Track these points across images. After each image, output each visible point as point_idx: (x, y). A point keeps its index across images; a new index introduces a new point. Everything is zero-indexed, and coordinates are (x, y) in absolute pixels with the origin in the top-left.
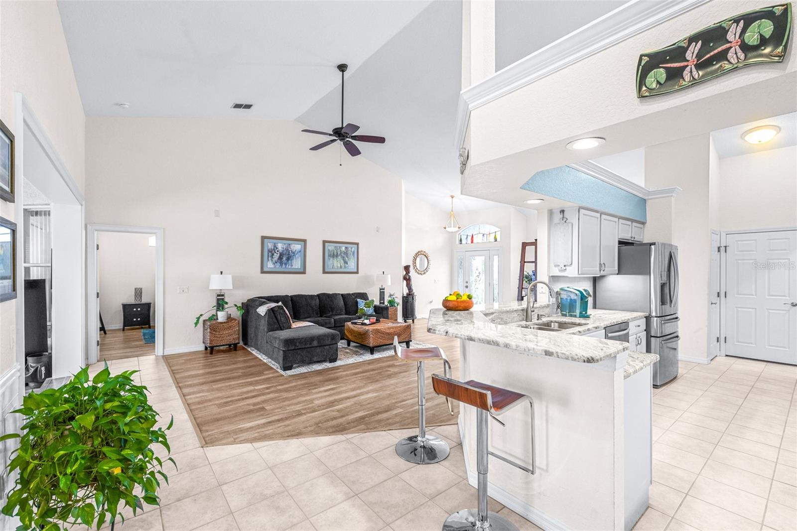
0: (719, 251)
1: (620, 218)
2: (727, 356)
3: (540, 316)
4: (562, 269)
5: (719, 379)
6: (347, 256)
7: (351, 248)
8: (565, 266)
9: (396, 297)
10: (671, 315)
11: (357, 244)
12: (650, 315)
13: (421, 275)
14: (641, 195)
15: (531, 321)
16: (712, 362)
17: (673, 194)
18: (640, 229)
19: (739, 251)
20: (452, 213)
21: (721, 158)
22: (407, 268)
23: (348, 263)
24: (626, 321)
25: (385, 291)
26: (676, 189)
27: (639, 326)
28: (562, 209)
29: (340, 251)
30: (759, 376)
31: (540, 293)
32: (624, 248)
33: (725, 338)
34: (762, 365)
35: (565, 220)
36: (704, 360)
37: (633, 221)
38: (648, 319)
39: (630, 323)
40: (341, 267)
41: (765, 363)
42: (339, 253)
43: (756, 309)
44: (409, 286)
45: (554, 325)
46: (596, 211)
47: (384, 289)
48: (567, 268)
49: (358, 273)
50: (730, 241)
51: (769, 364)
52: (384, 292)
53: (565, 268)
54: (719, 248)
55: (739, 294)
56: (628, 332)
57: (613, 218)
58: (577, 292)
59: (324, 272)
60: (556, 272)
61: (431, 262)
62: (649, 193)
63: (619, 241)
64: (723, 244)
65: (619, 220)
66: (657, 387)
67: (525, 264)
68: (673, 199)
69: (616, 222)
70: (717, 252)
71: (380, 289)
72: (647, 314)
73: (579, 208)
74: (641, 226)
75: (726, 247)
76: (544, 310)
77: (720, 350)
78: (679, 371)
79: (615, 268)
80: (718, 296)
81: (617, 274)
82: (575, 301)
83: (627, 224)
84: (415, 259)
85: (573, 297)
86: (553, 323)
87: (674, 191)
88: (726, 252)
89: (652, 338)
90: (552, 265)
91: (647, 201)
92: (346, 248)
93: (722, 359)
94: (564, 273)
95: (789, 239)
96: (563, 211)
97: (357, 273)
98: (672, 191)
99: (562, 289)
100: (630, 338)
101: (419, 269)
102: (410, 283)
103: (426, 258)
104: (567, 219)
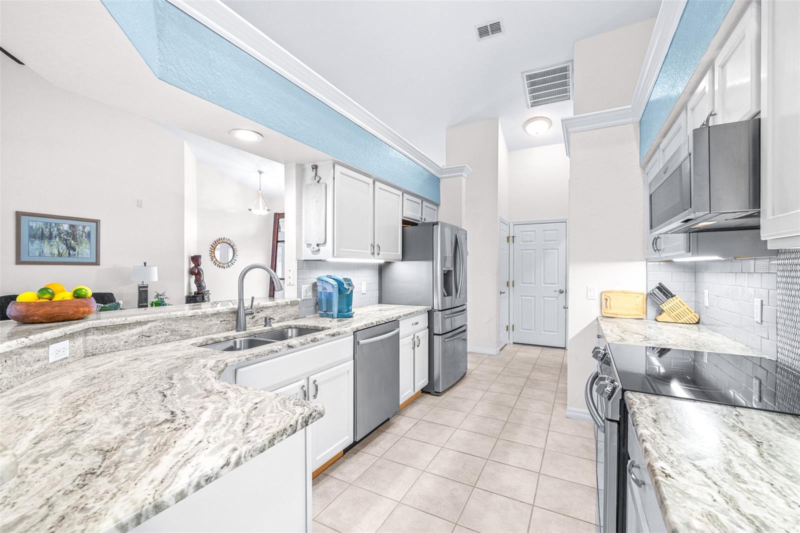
0: (508, 241)
1: (405, 192)
2: (514, 343)
3: (268, 320)
4: (314, 250)
5: (502, 373)
6: (74, 239)
7: (84, 227)
8: (318, 245)
9: (166, 298)
10: (457, 307)
11: (97, 222)
12: (433, 308)
13: (223, 269)
14: (433, 172)
15: (245, 330)
16: (502, 352)
17: (464, 174)
18: (434, 211)
19: (523, 242)
20: (260, 192)
21: (510, 149)
22: (196, 259)
23: (77, 250)
24: (394, 319)
25: (149, 289)
26: (465, 168)
27: (417, 323)
28: (314, 164)
29: (58, 230)
30: (535, 365)
31: (288, 285)
32: (409, 228)
33: (513, 326)
34: (538, 351)
35: (317, 179)
36: (494, 351)
37: (423, 199)
38: (430, 313)
39: (400, 322)
40: (60, 255)
41: (541, 348)
42: (55, 233)
43: (535, 296)
44: (199, 282)
45: (292, 332)
46: (369, 176)
47: (147, 287)
48: (320, 248)
49: (99, 265)
50: (517, 231)
51: (545, 348)
52: (147, 291)
53: (317, 248)
54: (508, 238)
55: (523, 283)
56: (398, 334)
57: (394, 189)
58: (335, 283)
59: (19, 261)
60: (308, 255)
61: (238, 253)
62: (442, 171)
63: (403, 220)
64: (511, 235)
65: (403, 194)
66: (439, 394)
67: (278, 243)
68: (464, 180)
69: (399, 196)
70: (506, 242)
71: (140, 287)
72: (430, 308)
73: (334, 163)
74: (435, 207)
75: (513, 237)
76: (287, 310)
77: (509, 338)
78: (468, 368)
79: (398, 252)
80: (508, 286)
81: (402, 260)
82: (330, 294)
83: (397, 193)
84: (213, 248)
85: (329, 289)
86: (290, 330)
87: (464, 169)
88: (513, 242)
89: (435, 336)
90: (304, 246)
91: (441, 181)
92: (72, 226)
93: (510, 348)
94: (317, 255)
95: (558, 230)
96: (315, 167)
97: (97, 263)
98: (461, 169)
99: (319, 279)
100: (400, 341)
101: (219, 260)
102: (200, 278)
103: (231, 249)
104: (320, 178)
